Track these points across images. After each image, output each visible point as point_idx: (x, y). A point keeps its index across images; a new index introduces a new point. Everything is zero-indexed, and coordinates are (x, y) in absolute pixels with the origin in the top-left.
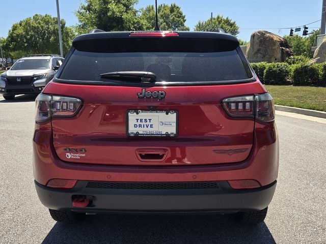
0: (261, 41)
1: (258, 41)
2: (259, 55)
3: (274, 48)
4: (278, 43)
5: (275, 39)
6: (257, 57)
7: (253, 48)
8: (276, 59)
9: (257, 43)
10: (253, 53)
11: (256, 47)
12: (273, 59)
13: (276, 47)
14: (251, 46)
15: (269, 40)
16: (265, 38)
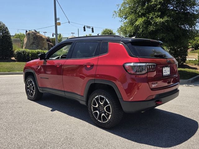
0: (34, 38)
1: (32, 37)
2: (34, 45)
3: (43, 42)
4: (46, 40)
5: (43, 37)
6: (33, 47)
7: (29, 41)
8: (45, 48)
9: (32, 38)
10: (30, 44)
11: (32, 41)
12: (43, 48)
13: (45, 42)
14: (27, 40)
15: (40, 37)
16: (37, 36)
